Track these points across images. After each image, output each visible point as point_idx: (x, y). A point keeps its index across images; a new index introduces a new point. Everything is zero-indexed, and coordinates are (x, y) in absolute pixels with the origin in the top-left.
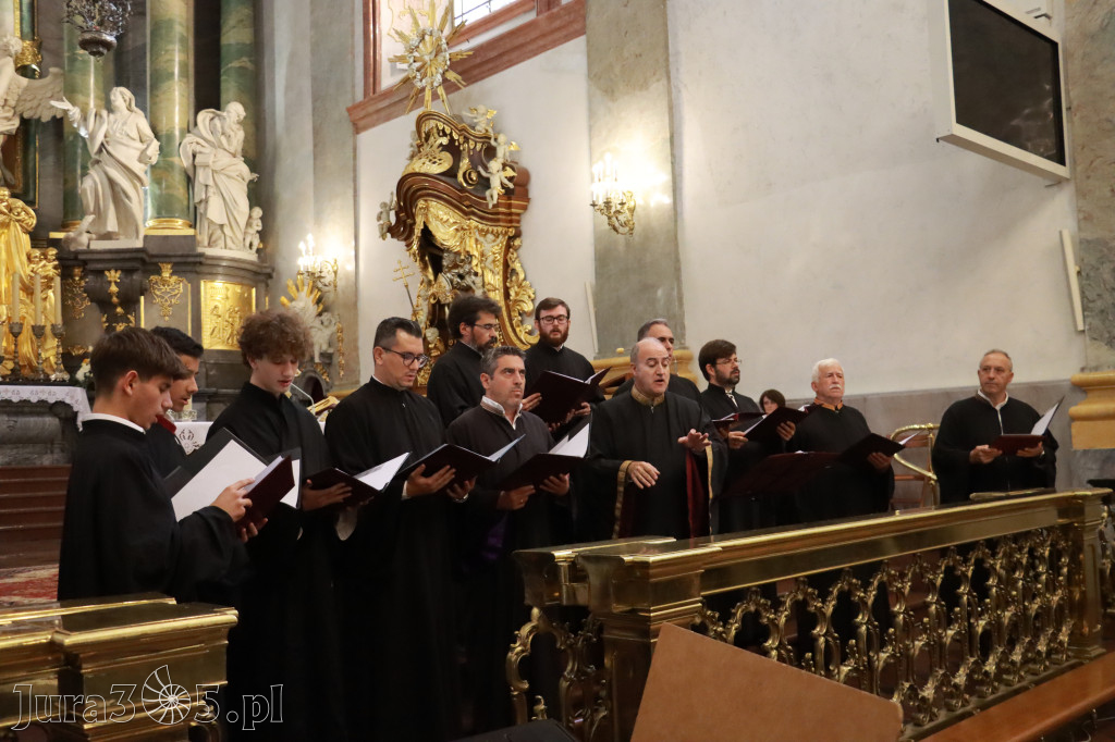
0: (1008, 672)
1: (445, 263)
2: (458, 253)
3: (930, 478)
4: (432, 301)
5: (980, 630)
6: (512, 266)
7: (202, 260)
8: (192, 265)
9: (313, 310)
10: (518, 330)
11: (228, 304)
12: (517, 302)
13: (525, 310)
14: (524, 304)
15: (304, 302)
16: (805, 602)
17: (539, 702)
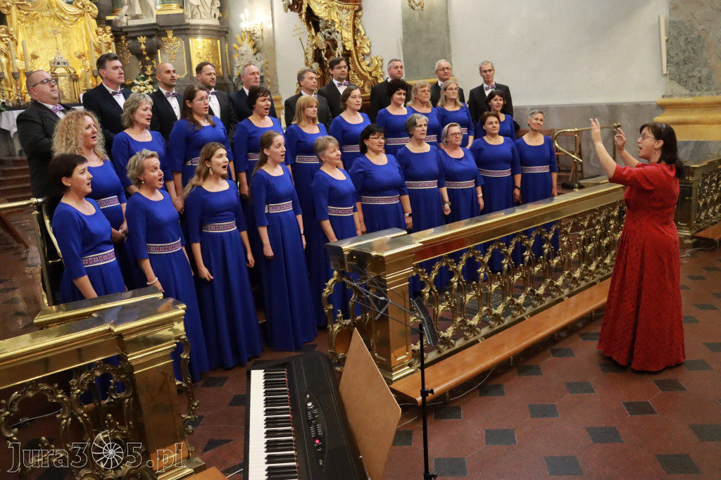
0: (587, 275)
1: (320, 25)
2: (327, 21)
3: (574, 158)
4: (315, 48)
5: (573, 257)
6: (357, 27)
7: (188, 27)
8: (184, 30)
9: (251, 51)
10: (362, 64)
11: (206, 50)
13: (366, 52)
14: (364, 50)
15: (246, 47)
16: (474, 257)
17: (339, 313)
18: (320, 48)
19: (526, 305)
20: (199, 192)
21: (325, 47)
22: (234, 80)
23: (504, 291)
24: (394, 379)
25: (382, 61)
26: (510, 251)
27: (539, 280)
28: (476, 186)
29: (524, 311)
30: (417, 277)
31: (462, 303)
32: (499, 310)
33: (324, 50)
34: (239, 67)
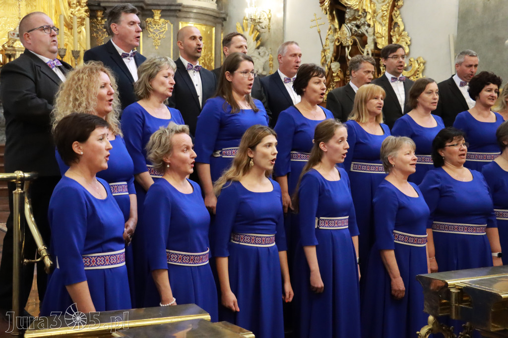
1: (347, 17)
2: (357, 10)
4: (337, 44)
6: (395, 20)
7: (181, 8)
8: (174, 11)
9: (254, 44)
18: (344, 44)
21: (351, 44)
25: (424, 64)
33: (348, 47)
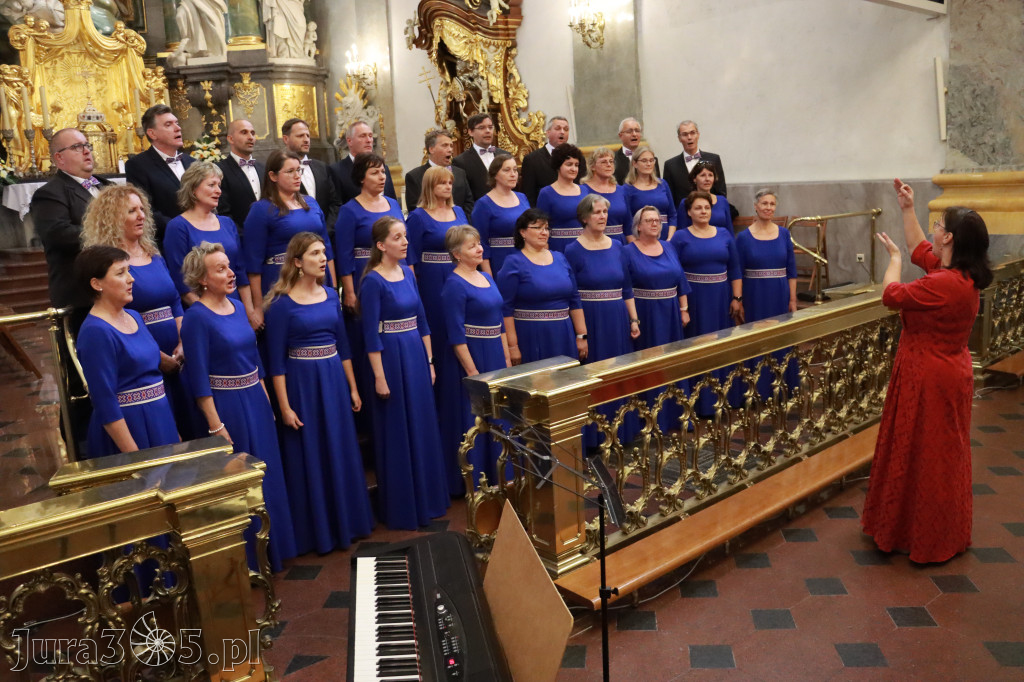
0: (835, 425)
1: (458, 68)
2: (468, 62)
3: (815, 258)
4: (450, 100)
5: (815, 399)
6: (510, 71)
7: (272, 68)
8: (265, 73)
9: (360, 103)
10: (516, 122)
11: (296, 101)
12: (514, 100)
13: (521, 106)
14: (520, 102)
15: (353, 97)
16: (674, 399)
17: (482, 476)
18: (457, 100)
19: (748, 466)
20: (284, 304)
21: (463, 99)
22: (335, 143)
23: (716, 446)
24: (559, 572)
26: (726, 390)
27: (766, 431)
28: (680, 294)
29: (746, 476)
30: (594, 425)
31: (656, 463)
32: (710, 474)
34: (342, 125)
